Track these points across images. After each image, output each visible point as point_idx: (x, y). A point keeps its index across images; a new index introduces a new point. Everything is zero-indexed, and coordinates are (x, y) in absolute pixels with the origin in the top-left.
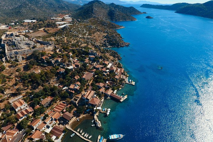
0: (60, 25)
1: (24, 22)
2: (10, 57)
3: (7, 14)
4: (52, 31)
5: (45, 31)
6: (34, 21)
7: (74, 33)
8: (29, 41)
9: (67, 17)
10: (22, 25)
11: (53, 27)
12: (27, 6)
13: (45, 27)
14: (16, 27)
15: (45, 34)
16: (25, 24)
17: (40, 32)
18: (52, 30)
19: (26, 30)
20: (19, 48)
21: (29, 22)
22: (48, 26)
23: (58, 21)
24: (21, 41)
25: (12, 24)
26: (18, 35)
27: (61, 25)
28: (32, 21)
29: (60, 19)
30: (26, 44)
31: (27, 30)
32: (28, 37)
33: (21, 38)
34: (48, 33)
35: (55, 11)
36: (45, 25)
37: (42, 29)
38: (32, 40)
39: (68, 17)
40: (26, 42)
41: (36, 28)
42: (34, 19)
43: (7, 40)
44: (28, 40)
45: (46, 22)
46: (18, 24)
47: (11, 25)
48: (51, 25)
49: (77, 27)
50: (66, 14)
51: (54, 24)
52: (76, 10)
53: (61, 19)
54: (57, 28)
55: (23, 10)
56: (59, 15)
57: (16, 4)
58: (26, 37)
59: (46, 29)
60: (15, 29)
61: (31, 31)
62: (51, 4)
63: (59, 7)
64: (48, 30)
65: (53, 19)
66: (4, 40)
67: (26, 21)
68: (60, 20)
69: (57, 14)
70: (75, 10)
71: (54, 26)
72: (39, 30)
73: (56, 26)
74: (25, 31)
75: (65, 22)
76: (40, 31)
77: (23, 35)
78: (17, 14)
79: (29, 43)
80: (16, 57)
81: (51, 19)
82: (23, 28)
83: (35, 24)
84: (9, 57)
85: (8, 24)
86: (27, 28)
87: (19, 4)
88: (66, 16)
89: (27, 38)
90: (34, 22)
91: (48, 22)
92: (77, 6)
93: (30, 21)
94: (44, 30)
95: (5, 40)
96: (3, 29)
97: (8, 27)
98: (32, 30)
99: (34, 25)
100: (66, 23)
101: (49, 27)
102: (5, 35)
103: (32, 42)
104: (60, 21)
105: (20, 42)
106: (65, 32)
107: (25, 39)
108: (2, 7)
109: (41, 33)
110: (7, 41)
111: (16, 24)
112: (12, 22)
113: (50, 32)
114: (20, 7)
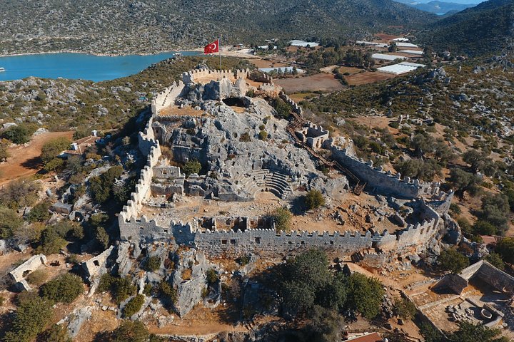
0: (383, 63)
1: (290, 45)
2: (138, 253)
3: (261, 24)
4: (357, 78)
5: (337, 76)
6: (312, 44)
7: (473, 109)
8: (290, 147)
9: (401, 41)
10: (283, 53)
11: (362, 67)
12: (308, 10)
13: (339, 63)
14: (270, 55)
15: (335, 84)
16: (290, 50)
17: (324, 77)
18: (359, 75)
19: (290, 65)
20: (216, 191)
21: (300, 47)
22: (350, 61)
23: (376, 51)
24: (245, 137)
25: (263, 47)
26: (243, 95)
27: (386, 63)
28: (310, 43)
29: (382, 45)
30: (268, 165)
31: (291, 68)
32: (289, 118)
33: (252, 118)
34: (344, 83)
35: (370, 23)
36: (342, 57)
37: (329, 69)
38: (309, 144)
39: (407, 42)
40: (272, 148)
41: (314, 63)
42: (314, 40)
43: (176, 120)
44: (285, 137)
45: (344, 50)
46: (275, 47)
47: (261, 48)
48: (358, 61)
49: (481, 81)
50: (397, 35)
51: (367, 57)
52: (432, 26)
53: (386, 45)
54: (374, 70)
55: (297, 18)
56: (378, 35)
57: (285, 5)
58: (278, 116)
59: (342, 70)
60: (267, 59)
61: (300, 71)
62: (361, 7)
63: (380, 15)
64: (347, 74)
65: (363, 45)
66: (159, 119)
67: (296, 43)
68: (382, 50)
69: (373, 32)
70: (424, 26)
71: (366, 65)
72: (322, 70)
73: (373, 63)
74: (286, 69)
75: (400, 57)
76: (323, 75)
77: (267, 98)
78: (280, 27)
79: (285, 161)
80: (173, 260)
81: (358, 44)
82: (284, 59)
83: (314, 51)
84: (131, 252)
85: (256, 47)
86: (292, 60)
87: (292, 5)
88: (400, 39)
89: (283, 123)
90: (313, 48)
91: (349, 51)
92: (433, 16)
93: (304, 44)
94: (334, 72)
95: (165, 121)
96: (241, 58)
97: (252, 52)
98: (302, 68)
99: (310, 56)
100: (402, 58)
101: (350, 66)
102: (182, 86)
103: (303, 153)
104: (383, 52)
105: (238, 144)
106: (429, 95)
107: (269, 130)
108: (258, 11)
109: (325, 80)
110: (176, 126)
111: (271, 47)
112: (265, 43)
113: (352, 81)
114: (292, 11)
